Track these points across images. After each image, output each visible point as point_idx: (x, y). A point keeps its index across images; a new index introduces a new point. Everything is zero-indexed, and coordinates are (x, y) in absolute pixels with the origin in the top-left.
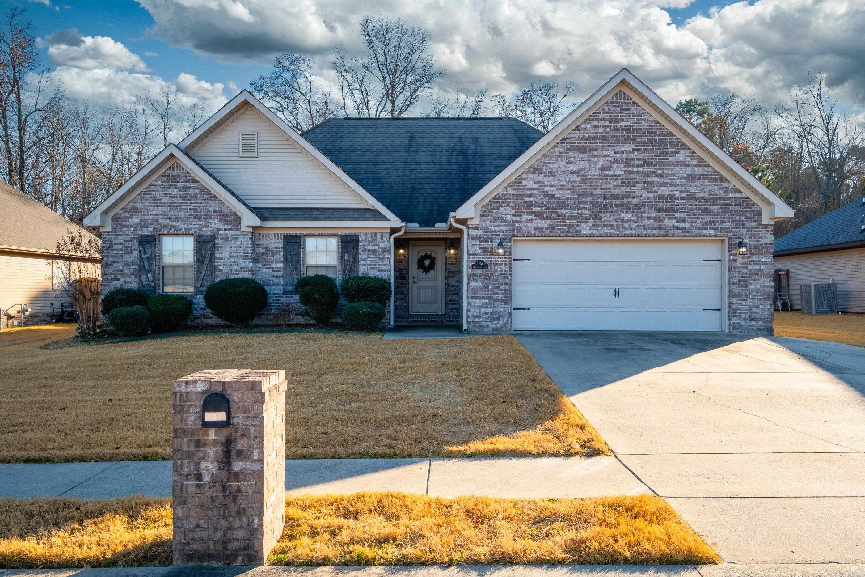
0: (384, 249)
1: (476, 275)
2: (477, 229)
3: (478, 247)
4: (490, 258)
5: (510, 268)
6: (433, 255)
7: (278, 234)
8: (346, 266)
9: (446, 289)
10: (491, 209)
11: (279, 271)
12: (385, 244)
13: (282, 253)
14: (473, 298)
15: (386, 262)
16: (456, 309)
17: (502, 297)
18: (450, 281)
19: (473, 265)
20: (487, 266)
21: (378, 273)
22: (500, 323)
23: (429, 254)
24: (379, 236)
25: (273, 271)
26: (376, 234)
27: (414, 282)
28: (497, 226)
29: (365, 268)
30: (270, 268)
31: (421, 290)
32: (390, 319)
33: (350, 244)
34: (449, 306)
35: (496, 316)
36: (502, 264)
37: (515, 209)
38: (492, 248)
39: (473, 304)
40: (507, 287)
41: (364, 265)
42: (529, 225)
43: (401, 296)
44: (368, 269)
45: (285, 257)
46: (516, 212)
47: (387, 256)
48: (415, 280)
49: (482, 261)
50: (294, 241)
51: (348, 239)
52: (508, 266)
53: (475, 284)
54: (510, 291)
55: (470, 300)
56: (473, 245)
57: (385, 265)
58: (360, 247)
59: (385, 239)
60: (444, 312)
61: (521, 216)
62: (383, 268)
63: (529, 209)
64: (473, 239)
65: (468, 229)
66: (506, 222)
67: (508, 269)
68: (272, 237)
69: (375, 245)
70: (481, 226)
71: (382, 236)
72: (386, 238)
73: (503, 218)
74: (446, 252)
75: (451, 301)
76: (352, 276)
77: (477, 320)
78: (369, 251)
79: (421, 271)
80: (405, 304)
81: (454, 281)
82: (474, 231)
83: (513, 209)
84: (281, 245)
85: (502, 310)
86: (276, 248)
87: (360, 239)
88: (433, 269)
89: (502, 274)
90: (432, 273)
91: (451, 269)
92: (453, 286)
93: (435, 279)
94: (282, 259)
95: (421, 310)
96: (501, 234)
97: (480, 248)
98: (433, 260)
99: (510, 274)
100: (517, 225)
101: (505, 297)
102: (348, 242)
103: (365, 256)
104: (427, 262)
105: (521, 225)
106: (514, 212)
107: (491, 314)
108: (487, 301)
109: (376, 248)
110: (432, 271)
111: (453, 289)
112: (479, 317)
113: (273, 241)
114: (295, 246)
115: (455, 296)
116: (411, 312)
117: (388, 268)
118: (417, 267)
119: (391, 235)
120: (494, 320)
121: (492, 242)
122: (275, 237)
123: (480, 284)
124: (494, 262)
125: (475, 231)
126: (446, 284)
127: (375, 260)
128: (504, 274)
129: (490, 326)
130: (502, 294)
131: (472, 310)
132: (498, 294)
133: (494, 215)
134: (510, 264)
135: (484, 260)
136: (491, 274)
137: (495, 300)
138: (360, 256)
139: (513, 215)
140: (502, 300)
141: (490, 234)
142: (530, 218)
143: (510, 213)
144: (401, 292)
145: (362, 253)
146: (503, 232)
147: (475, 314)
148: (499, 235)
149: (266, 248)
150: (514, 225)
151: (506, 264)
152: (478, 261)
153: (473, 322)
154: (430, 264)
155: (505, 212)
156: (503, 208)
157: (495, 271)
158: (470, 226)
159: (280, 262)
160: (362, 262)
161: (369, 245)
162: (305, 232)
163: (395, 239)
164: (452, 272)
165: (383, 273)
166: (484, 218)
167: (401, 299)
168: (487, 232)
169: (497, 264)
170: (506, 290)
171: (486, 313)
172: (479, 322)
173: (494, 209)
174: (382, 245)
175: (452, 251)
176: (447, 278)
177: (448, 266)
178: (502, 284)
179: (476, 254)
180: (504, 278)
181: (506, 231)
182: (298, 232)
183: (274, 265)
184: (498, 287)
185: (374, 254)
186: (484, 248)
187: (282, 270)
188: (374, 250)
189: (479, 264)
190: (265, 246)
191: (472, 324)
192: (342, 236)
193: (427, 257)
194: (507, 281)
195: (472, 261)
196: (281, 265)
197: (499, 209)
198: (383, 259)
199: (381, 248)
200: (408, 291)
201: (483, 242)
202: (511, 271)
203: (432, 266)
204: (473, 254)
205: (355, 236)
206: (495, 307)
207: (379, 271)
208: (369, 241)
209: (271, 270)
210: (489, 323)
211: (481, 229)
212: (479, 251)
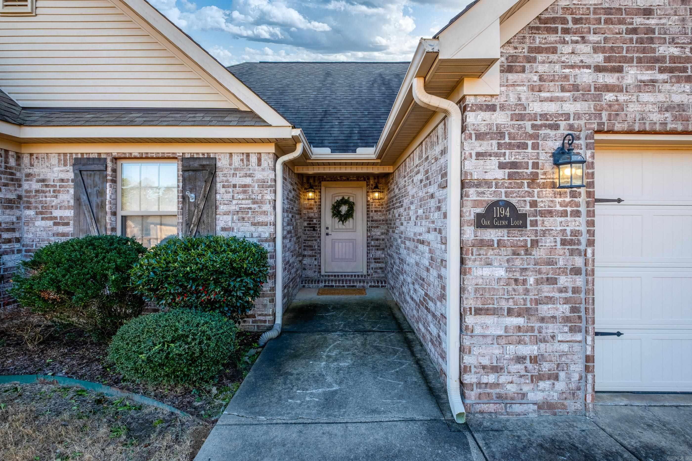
0: (263, 184)
1: (489, 244)
2: (492, 108)
3: (494, 162)
4: (530, 194)
5: (591, 224)
6: (351, 200)
7: (65, 154)
8: (191, 214)
9: (368, 243)
10: (531, 50)
11: (67, 224)
12: (265, 174)
13: (72, 191)
14: (478, 311)
15: (267, 207)
16: (381, 268)
17: (565, 309)
18: (373, 233)
19: (479, 216)
20: (524, 217)
21: (252, 228)
22: (560, 386)
23: (346, 198)
24: (254, 159)
25: (55, 224)
26: (248, 155)
27: (327, 234)
28: (551, 100)
29: (229, 218)
30: (51, 218)
31: (336, 244)
32: (274, 315)
33: (198, 174)
34: (373, 265)
35: (546, 367)
36: (564, 214)
37: (603, 50)
38: (536, 165)
39: (478, 331)
40: (579, 281)
41: (226, 213)
42: (645, 97)
43: (310, 253)
44: (233, 222)
45: (77, 199)
46: (608, 60)
47: (269, 197)
48: (329, 231)
49: (508, 204)
50: (92, 167)
51: (196, 164)
52: (583, 219)
53: (486, 271)
54: (590, 291)
55: (470, 320)
56: (479, 155)
57: (265, 213)
58: (218, 179)
59: (264, 164)
60: (365, 273)
61: (620, 70)
62: (261, 219)
63: (644, 51)
64: (480, 136)
65: (464, 110)
66: (576, 88)
67: (583, 228)
68: (54, 161)
69: (246, 176)
70: (502, 99)
71: (259, 160)
72: (267, 161)
73: (566, 77)
74: (368, 196)
75: (375, 259)
76: (204, 233)
77: (491, 378)
78: (235, 186)
79: (337, 220)
80: (316, 263)
81: (379, 233)
82: (482, 115)
83: (596, 50)
84: (71, 175)
85: (565, 347)
86: (62, 180)
87: (219, 164)
88: (352, 216)
89: (564, 242)
90: (350, 223)
91: (375, 218)
92: (377, 240)
93: (354, 230)
94: (72, 202)
95: (336, 270)
96: (563, 124)
97: (502, 166)
98: (351, 206)
99: (591, 243)
100: (609, 97)
101: (574, 310)
102: (195, 170)
103: (229, 196)
104: (344, 209)
105: (622, 97)
106: (599, 58)
107: (534, 360)
108: (520, 321)
109: (248, 181)
110: (351, 219)
111: (377, 243)
112: (496, 369)
113: (56, 169)
114: (97, 178)
115: (380, 252)
116: (323, 273)
117: (271, 218)
118: (331, 214)
119: (277, 157)
120: (540, 377)
121: (535, 146)
122: (59, 160)
123: (501, 272)
124: (541, 206)
125: (486, 115)
126: (368, 237)
127: (246, 204)
128: (571, 243)
129: (531, 396)
130: (567, 301)
131: (475, 351)
132: (550, 300)
133: (541, 68)
134: (590, 214)
135: (514, 201)
136: (535, 243)
137: (542, 320)
138: (218, 197)
139: (599, 69)
140: (566, 320)
141: (528, 125)
142: (647, 76)
143: (588, 61)
144: (311, 246)
145: (222, 190)
146: (567, 116)
147: (486, 362)
148: (556, 127)
149: (43, 181)
150: (598, 98)
151: (577, 214)
152: (496, 204)
153: (479, 384)
154: (348, 211)
155: (575, 59)
156: (567, 49)
157: (544, 233)
158: (470, 101)
159: (69, 208)
160: (222, 208)
161: (234, 175)
162: (116, 150)
163: (285, 164)
164: (376, 221)
165: (260, 229)
166: (512, 77)
167: (310, 256)
168: (521, 117)
169: (550, 213)
170: (576, 290)
171: (520, 359)
172: (496, 385)
173: (539, 50)
174: (259, 175)
175: (377, 195)
176: (369, 229)
177: (371, 214)
178: (564, 271)
179: (488, 183)
180: (572, 252)
181: (578, 116)
182: (103, 149)
183: (57, 213)
184: (552, 281)
185: (245, 192)
186: (514, 165)
187: (72, 222)
188: (245, 186)
189: (499, 212)
190: (42, 177)
191: (476, 391)
192: (183, 159)
193: (344, 201)
194: (579, 262)
195: (476, 204)
196: (70, 213)
197: (554, 51)
198: (261, 202)
199: (258, 181)
200: (319, 246)
201: (510, 146)
202: (591, 233)
203: (350, 214)
204: (479, 184)
205: (209, 158)
206: (544, 341)
207: (254, 224)
208: (236, 169)
209: (51, 223)
210: (526, 389)
211: (503, 108)
212: (501, 174)
